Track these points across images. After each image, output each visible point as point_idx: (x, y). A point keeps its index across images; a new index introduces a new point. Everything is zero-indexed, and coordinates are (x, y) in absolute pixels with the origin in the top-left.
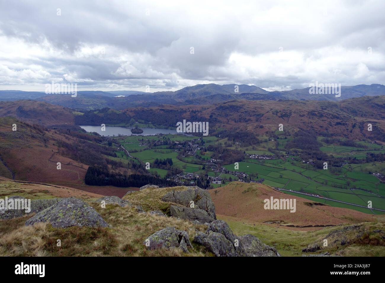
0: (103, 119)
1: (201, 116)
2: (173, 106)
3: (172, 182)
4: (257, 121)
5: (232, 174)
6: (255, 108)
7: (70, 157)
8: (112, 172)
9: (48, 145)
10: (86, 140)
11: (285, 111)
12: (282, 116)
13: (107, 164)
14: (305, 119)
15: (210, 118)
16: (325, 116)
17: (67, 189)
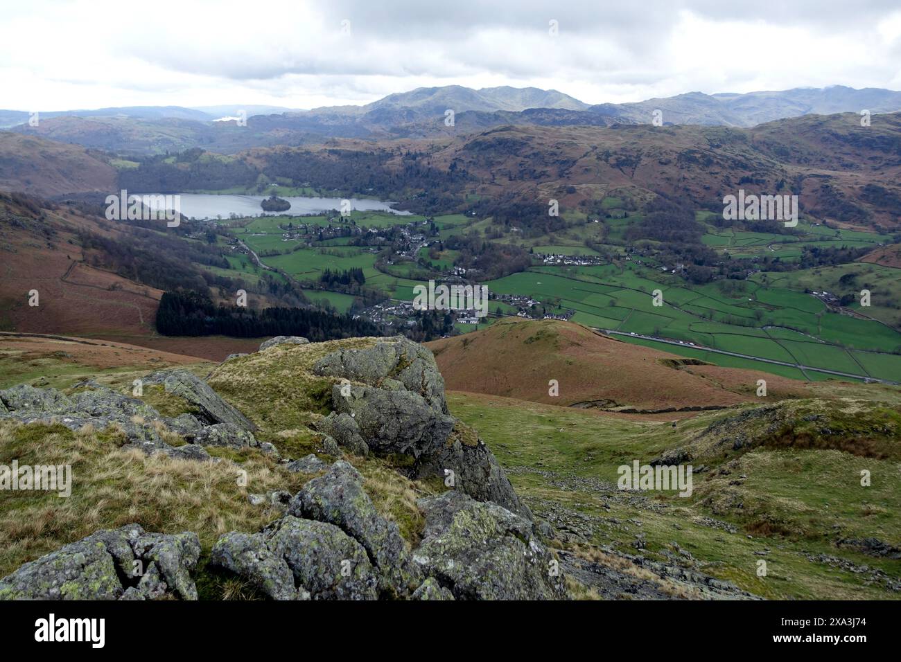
0: (190, 177)
1: (430, 166)
2: (362, 141)
3: (366, 323)
4: (561, 176)
5: (503, 301)
6: (558, 146)
7: (116, 271)
8: (221, 304)
9: (56, 244)
10: (150, 230)
11: (627, 151)
12: (619, 164)
13: (208, 285)
14: (672, 171)
15: (450, 170)
16: (718, 163)
17: (113, 346)
